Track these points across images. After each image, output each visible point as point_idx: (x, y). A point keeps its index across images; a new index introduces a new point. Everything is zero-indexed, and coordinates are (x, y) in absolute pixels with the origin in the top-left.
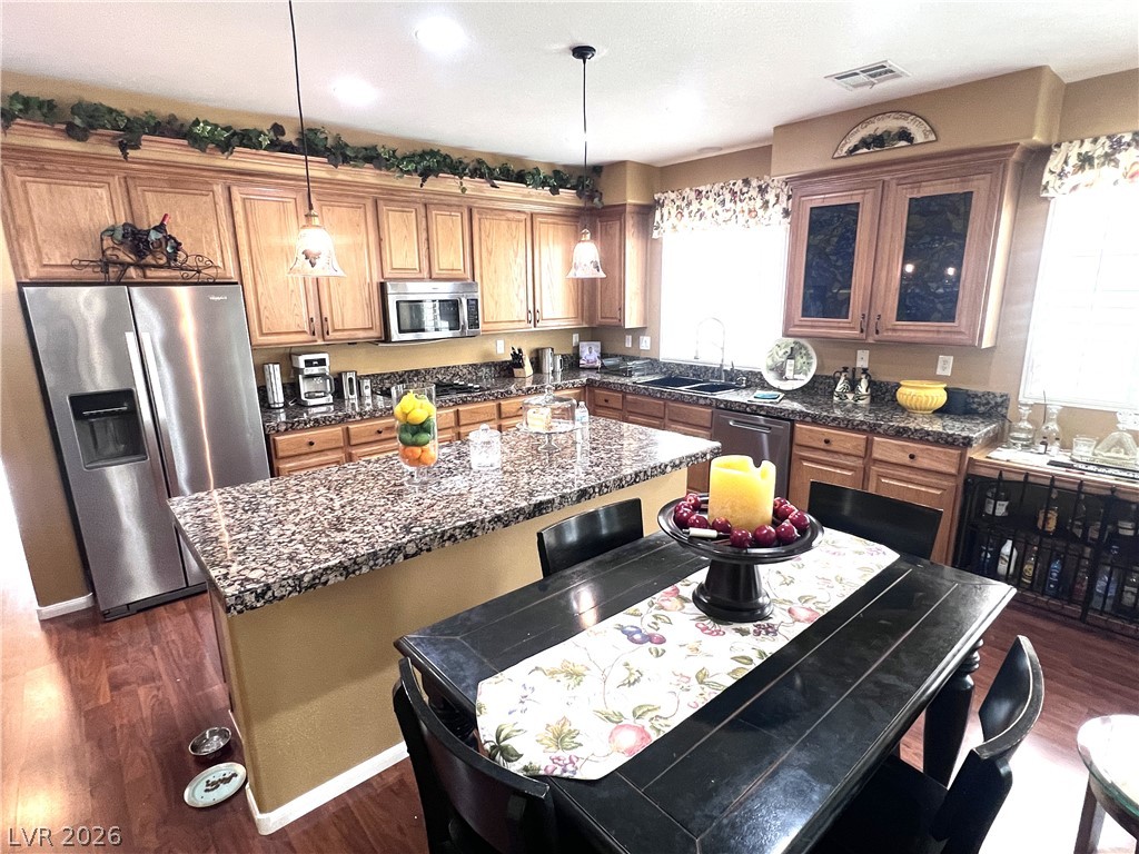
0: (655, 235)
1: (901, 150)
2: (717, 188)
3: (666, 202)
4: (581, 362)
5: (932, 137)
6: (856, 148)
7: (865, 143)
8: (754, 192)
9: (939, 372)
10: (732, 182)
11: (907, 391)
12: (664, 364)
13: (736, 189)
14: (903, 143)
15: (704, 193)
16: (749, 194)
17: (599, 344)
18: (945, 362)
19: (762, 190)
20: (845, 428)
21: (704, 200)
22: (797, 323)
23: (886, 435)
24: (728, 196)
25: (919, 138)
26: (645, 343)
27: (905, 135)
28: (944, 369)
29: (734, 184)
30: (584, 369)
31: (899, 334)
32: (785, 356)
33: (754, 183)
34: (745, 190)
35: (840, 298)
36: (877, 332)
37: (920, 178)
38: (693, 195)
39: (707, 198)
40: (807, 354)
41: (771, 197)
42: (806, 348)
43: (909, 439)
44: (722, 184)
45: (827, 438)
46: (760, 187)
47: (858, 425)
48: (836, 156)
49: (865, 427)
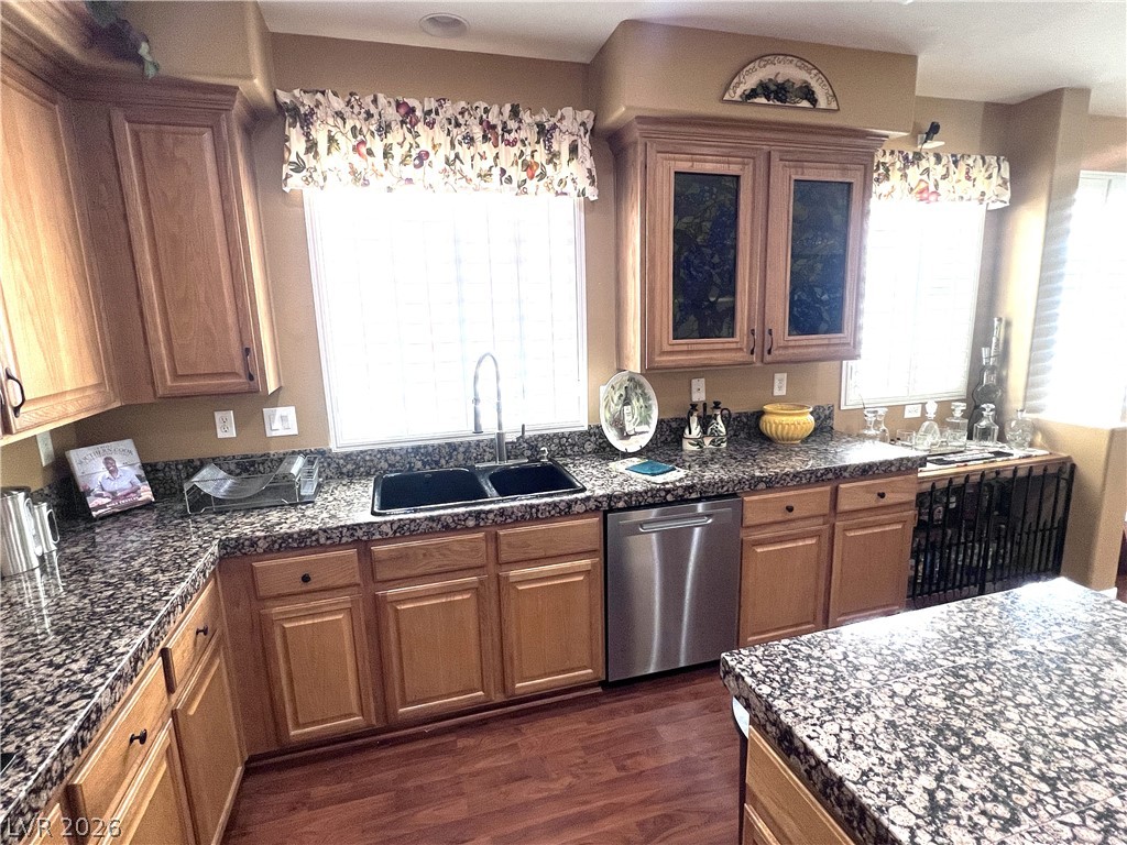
0: (295, 182)
1: (798, 113)
2: (450, 109)
3: (320, 112)
4: (93, 502)
5: (834, 106)
6: (753, 93)
7: (764, 89)
8: (529, 133)
9: (777, 392)
10: (483, 105)
11: (778, 419)
12: (347, 456)
13: (493, 118)
14: (805, 104)
15: (419, 113)
16: (522, 134)
17: (128, 444)
18: (781, 380)
19: (544, 133)
20: (809, 484)
21: (420, 127)
22: (667, 348)
23: (853, 478)
24: (477, 132)
25: (822, 103)
26: (282, 422)
27: (808, 94)
28: (780, 388)
29: (486, 111)
30: (103, 518)
31: (791, 351)
32: (621, 402)
33: (526, 117)
34: (512, 125)
35: (720, 309)
36: (769, 352)
37: (805, 156)
38: (391, 114)
39: (431, 125)
40: (644, 396)
41: (562, 145)
42: (641, 386)
43: (875, 476)
44: (463, 104)
45: (789, 504)
46: (540, 126)
47: (822, 475)
48: (727, 97)
49: (830, 476)
